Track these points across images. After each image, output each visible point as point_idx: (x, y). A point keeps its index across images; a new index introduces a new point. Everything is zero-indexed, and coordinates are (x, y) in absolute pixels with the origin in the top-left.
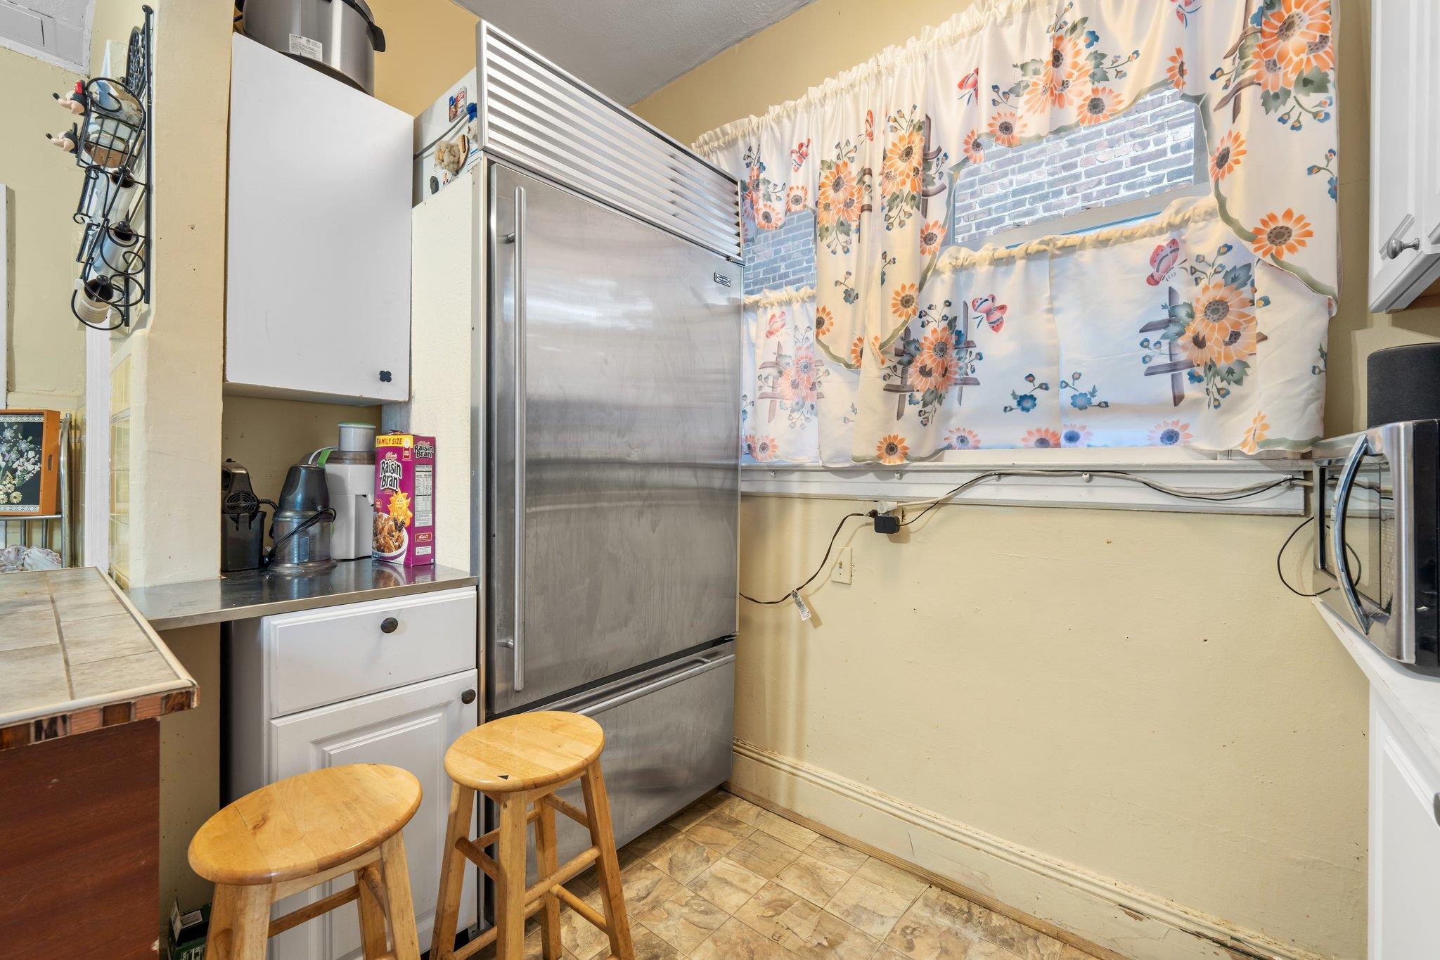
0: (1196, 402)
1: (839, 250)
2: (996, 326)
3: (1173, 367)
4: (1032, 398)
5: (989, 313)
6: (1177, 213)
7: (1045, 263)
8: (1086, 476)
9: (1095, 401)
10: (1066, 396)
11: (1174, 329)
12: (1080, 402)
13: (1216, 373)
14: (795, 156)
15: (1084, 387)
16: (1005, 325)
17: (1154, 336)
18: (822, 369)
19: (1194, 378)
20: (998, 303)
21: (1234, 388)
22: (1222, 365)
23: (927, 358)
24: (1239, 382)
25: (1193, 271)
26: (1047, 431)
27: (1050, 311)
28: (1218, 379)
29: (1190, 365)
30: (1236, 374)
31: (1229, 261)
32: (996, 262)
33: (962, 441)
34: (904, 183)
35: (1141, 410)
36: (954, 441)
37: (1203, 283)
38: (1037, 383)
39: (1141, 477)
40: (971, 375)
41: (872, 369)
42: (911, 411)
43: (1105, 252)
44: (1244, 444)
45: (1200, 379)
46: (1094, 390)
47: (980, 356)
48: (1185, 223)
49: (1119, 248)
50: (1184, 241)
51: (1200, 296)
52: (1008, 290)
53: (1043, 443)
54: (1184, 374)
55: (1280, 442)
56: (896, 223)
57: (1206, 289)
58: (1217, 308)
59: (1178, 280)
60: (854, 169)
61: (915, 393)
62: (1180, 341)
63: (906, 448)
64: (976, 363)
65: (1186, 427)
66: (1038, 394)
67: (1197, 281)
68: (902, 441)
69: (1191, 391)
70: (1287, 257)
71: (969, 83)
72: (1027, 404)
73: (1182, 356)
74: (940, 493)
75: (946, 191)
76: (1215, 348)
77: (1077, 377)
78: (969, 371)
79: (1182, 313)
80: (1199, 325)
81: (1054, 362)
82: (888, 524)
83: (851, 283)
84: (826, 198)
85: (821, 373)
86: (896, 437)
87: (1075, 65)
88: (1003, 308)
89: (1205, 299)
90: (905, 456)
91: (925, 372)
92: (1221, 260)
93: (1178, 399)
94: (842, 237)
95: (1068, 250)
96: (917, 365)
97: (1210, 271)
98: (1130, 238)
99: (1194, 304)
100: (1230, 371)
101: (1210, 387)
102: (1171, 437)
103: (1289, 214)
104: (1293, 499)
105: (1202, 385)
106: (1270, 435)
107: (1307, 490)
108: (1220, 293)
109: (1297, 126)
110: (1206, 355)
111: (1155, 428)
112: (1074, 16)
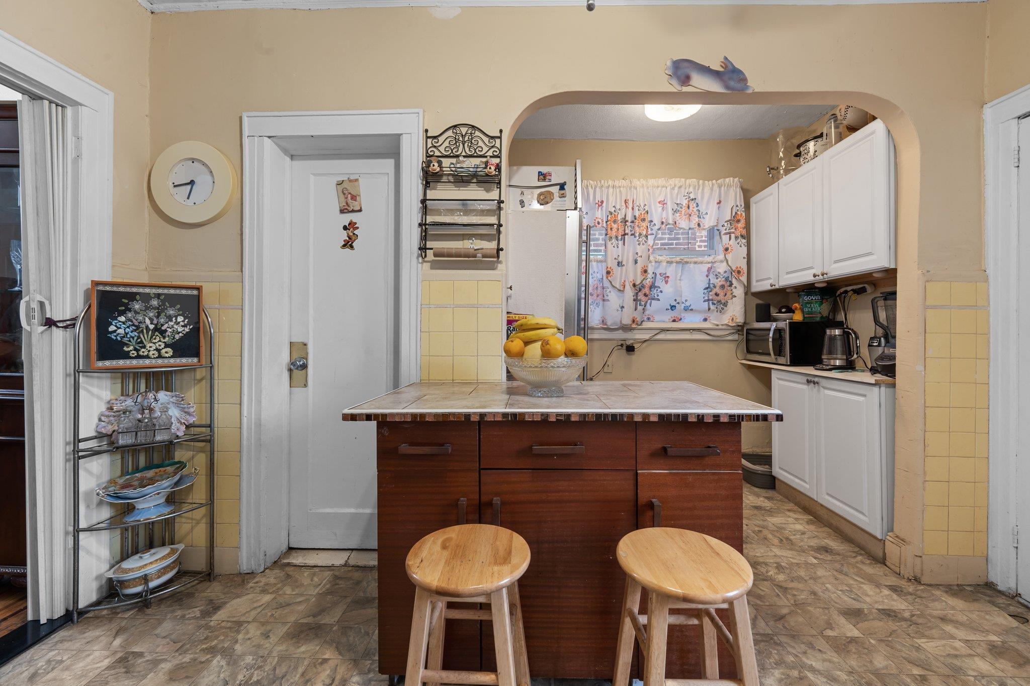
0: (713, 310)
1: (616, 246)
2: (667, 282)
3: (708, 300)
4: (675, 306)
5: (665, 278)
6: (713, 259)
7: (681, 265)
8: (691, 331)
9: (690, 308)
10: (683, 305)
11: (709, 290)
12: (686, 309)
13: (721, 304)
14: (597, 205)
15: (688, 304)
16: (669, 283)
17: (706, 291)
18: (608, 290)
19: (713, 304)
20: (667, 275)
21: (724, 308)
22: (723, 301)
23: (646, 290)
24: (726, 306)
25: (716, 275)
26: (674, 317)
27: (680, 280)
29: (713, 300)
30: (725, 304)
31: (726, 275)
32: (668, 262)
33: (648, 319)
34: (643, 230)
35: (699, 312)
36: (645, 319)
37: (719, 279)
38: (677, 302)
40: (656, 297)
41: (629, 292)
42: (640, 308)
43: (696, 265)
44: (729, 322)
45: (715, 304)
46: (691, 305)
47: (661, 292)
48: (715, 262)
49: (699, 265)
50: (714, 267)
51: (718, 282)
52: (671, 271)
53: (674, 321)
54: (711, 302)
55: (740, 322)
56: (641, 243)
57: (720, 281)
58: (723, 287)
59: (711, 277)
60: (620, 217)
61: (642, 302)
62: (710, 293)
63: (637, 321)
64: (660, 294)
65: (709, 317)
66: (677, 305)
67: (717, 279)
68: (636, 318)
69: (712, 307)
70: (740, 278)
71: (663, 203)
72: (673, 308)
73: (711, 298)
74: (647, 337)
75: (654, 236)
76: (721, 297)
77: (686, 301)
78: (656, 296)
79: (711, 286)
80: (717, 290)
81: (681, 296)
82: (630, 349)
83: (620, 259)
84: (611, 225)
85: (608, 292)
86: (634, 317)
87: (693, 211)
88: (668, 277)
89: (720, 284)
90: (637, 324)
91: (645, 295)
92: (724, 275)
93: (709, 309)
94: (616, 241)
95: (687, 263)
96: (643, 291)
97: (721, 277)
98: (702, 263)
99: (716, 284)
100: (725, 303)
101: (718, 307)
102: (705, 320)
103: (740, 267)
104: (736, 337)
105: (716, 306)
106: (738, 321)
107: (739, 334)
108: (724, 283)
109: (741, 246)
110: (718, 298)
111: (702, 317)
112: (692, 196)
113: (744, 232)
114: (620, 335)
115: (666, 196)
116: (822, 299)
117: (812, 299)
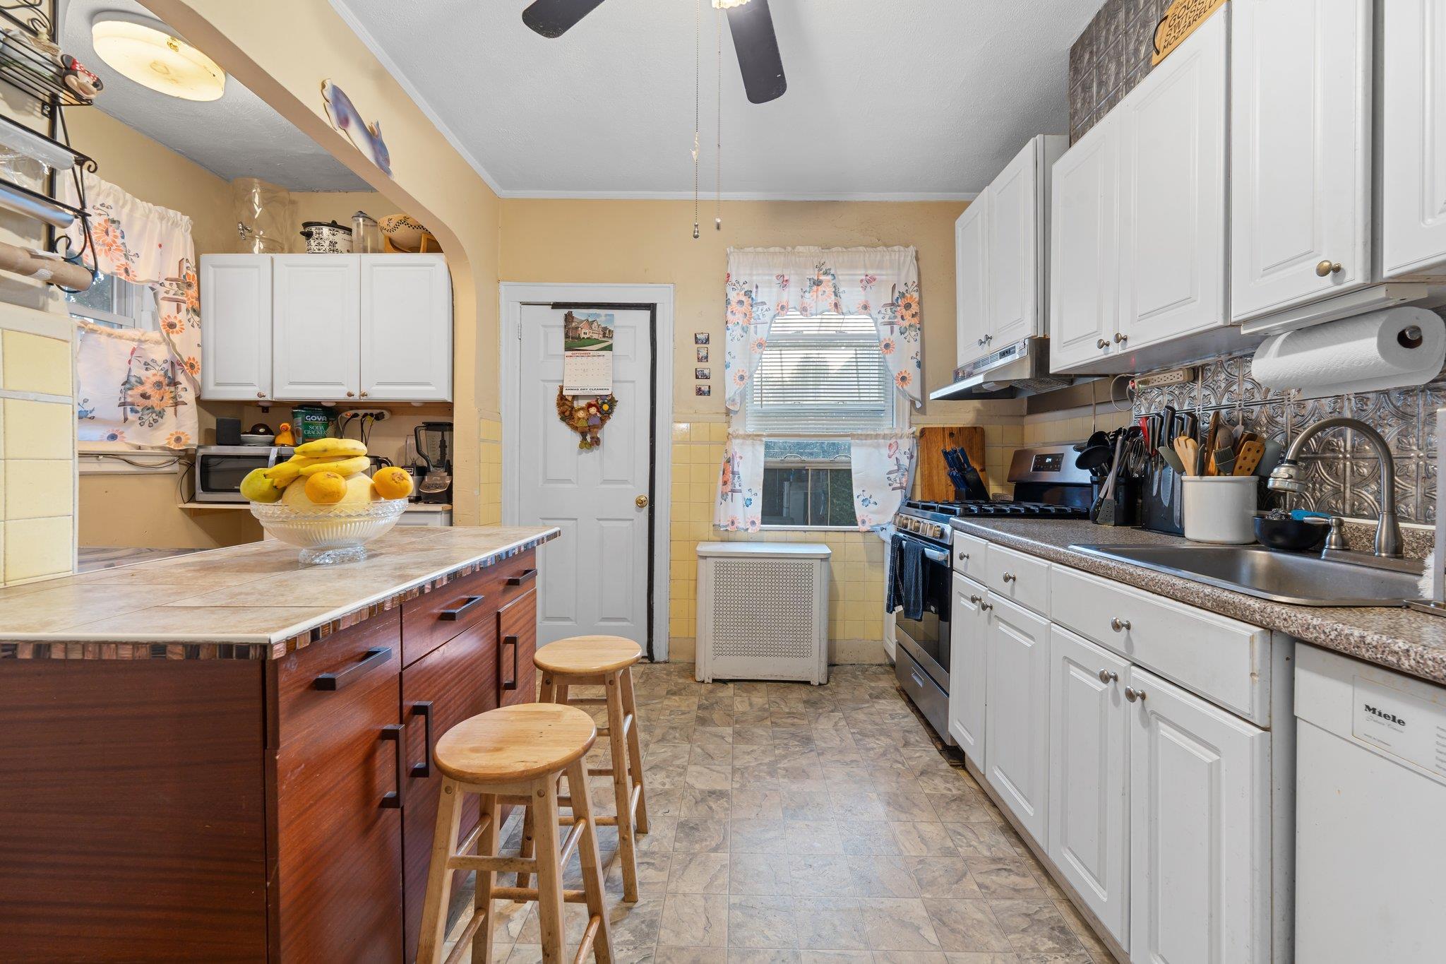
0: (133, 422)
3: (125, 404)
6: (143, 335)
8: (100, 458)
9: (90, 415)
11: (128, 386)
12: (82, 415)
13: (155, 412)
15: (87, 407)
17: (119, 387)
19: (134, 411)
21: (160, 419)
22: (157, 409)
24: (162, 418)
25: (146, 364)
28: (154, 415)
29: (132, 404)
30: (160, 414)
31: (165, 366)
35: (105, 422)
37: (151, 371)
39: (126, 458)
43: (109, 339)
44: (169, 443)
45: (137, 412)
46: (93, 410)
48: (145, 341)
49: (115, 340)
50: (144, 349)
51: (151, 376)
54: (128, 408)
55: (193, 445)
57: (154, 375)
58: (157, 385)
59: (135, 364)
62: (131, 393)
65: (122, 433)
67: (147, 370)
69: (131, 416)
70: (194, 375)
73: (129, 400)
76: (154, 401)
77: (87, 401)
79: (133, 380)
80: (148, 389)
87: (114, 242)
89: (152, 379)
92: (162, 365)
93: (126, 419)
95: (93, 331)
97: (155, 368)
98: (120, 337)
99: (143, 379)
100: (160, 412)
101: (145, 417)
102: (113, 437)
103: (194, 359)
104: (176, 468)
105: (139, 415)
106: (190, 442)
107: (180, 464)
108: (162, 379)
110: (148, 403)
111: (107, 432)
112: (113, 215)
113: (197, 305)
116: (328, 420)
117: (317, 420)
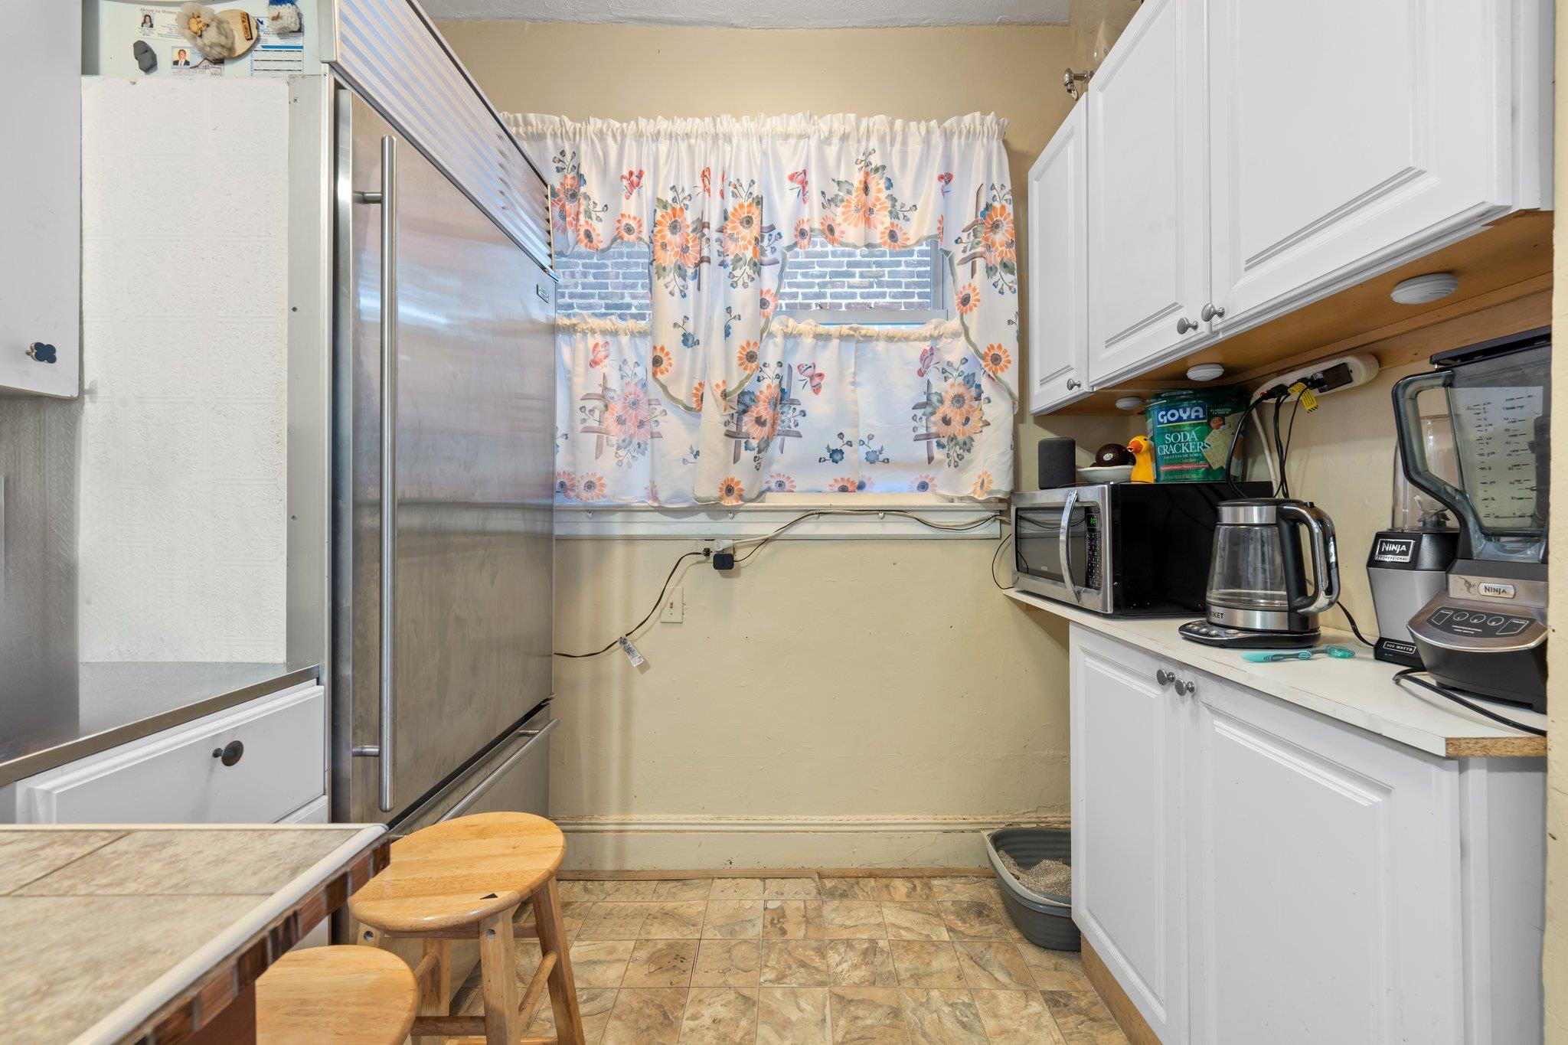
0: (941, 462)
1: (677, 292)
2: (817, 389)
3: (928, 436)
4: (841, 452)
5: (812, 378)
6: (935, 328)
7: (852, 346)
8: (881, 515)
9: (881, 457)
10: (863, 450)
11: (929, 409)
12: (872, 457)
13: (957, 444)
14: (625, 183)
15: (875, 446)
16: (823, 390)
17: (919, 413)
18: (659, 409)
19: (940, 445)
20: (818, 371)
21: (966, 455)
22: (961, 438)
23: (762, 410)
24: (969, 451)
25: (944, 371)
26: (848, 480)
27: (853, 383)
28: (958, 447)
29: (938, 436)
30: (967, 446)
31: (966, 369)
32: (818, 336)
33: (780, 485)
34: (746, 248)
35: (908, 466)
36: (773, 485)
37: (951, 381)
38: (846, 440)
39: (915, 515)
40: (793, 428)
41: (714, 414)
42: (747, 456)
43: (892, 346)
44: (974, 492)
45: (943, 447)
46: (882, 449)
47: (803, 414)
48: (940, 336)
49: (900, 345)
50: (938, 349)
51: (949, 389)
52: (826, 361)
53: (843, 489)
54: (934, 441)
55: (998, 491)
56: (740, 283)
57: (952, 385)
58: (959, 399)
59: (933, 375)
60: (689, 217)
61: (751, 440)
62: (933, 418)
63: (741, 490)
64: (800, 419)
65: (933, 479)
66: (846, 449)
67: (946, 379)
68: (738, 483)
69: (938, 454)
70: (1000, 374)
71: (801, 179)
72: (837, 457)
73: (933, 430)
74: (769, 530)
75: (778, 267)
76: (956, 427)
77: (871, 437)
78: (792, 425)
79: (934, 399)
80: (947, 409)
81: (856, 425)
82: (724, 562)
83: (690, 327)
84: (663, 237)
85: (657, 412)
86: (732, 480)
87: (878, 199)
88: (820, 375)
89: (952, 392)
90: (741, 497)
91: (760, 422)
92: (962, 368)
93: (930, 459)
94: (679, 280)
95: (869, 338)
96: (754, 412)
97: (955, 374)
98: (906, 339)
99: (943, 394)
100: (965, 443)
101: (951, 453)
102: (923, 486)
103: (1000, 347)
104: (994, 529)
105: (946, 450)
106: (993, 487)
107: (1002, 522)
108: (961, 390)
109: (1002, 292)
110: (950, 430)
111: (917, 478)
112: (876, 160)
113: (1011, 255)
114: (700, 525)
115: (807, 162)
116: (1210, 416)
117: (1180, 419)
